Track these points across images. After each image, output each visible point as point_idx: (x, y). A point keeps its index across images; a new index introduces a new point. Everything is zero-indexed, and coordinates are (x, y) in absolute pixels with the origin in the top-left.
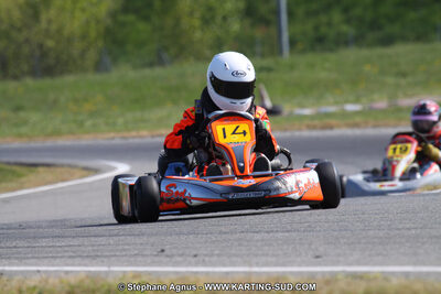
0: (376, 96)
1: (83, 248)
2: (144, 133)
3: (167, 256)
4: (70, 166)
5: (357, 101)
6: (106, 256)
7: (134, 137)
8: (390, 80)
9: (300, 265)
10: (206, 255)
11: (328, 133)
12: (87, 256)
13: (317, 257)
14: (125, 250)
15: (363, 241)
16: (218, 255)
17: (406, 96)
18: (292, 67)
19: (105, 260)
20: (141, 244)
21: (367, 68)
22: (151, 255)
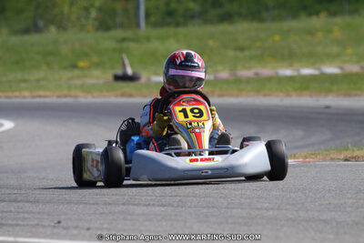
0: (220, 68)
2: (26, 93)
3: (64, 228)
6: (11, 225)
8: (231, 53)
10: (97, 229)
14: (25, 218)
15: (230, 221)
17: (244, 68)
18: (148, 39)
19: (11, 229)
20: (39, 213)
21: (211, 43)
22: (49, 226)
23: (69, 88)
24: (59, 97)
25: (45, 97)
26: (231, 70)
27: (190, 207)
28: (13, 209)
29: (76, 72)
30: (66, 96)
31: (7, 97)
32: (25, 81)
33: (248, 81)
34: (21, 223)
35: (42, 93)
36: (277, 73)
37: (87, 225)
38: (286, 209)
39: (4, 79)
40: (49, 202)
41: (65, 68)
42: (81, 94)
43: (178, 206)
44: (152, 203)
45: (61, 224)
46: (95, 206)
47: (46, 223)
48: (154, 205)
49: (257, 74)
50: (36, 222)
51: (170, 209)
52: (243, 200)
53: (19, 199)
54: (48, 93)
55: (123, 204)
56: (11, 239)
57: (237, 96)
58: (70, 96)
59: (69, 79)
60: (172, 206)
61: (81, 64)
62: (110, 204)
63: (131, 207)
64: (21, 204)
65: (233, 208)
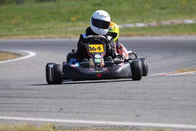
0: (151, 20)
1: (21, 105)
2: (42, 36)
3: (64, 113)
5: (142, 22)
6: (34, 111)
7: (37, 38)
8: (157, 11)
9: (129, 121)
10: (83, 113)
11: (130, 39)
12: (25, 111)
13: (137, 116)
14: (42, 107)
15: (158, 107)
16: (89, 113)
17: (165, 19)
19: (34, 114)
20: (50, 104)
21: (146, 5)
22: (56, 112)
23: (67, 32)
24: (61, 38)
25: (53, 38)
26: (158, 21)
27: (135, 100)
28: (35, 102)
29: (70, 24)
30: (64, 38)
31: (32, 38)
32: (42, 29)
33: (168, 27)
34: (40, 110)
35: (51, 36)
36: (183, 22)
37: (77, 111)
38: (189, 100)
39: (30, 28)
40: (56, 98)
41: (64, 21)
42: (73, 36)
43: (128, 99)
44: (113, 97)
45: (64, 110)
46: (82, 100)
47: (54, 110)
48: (114, 99)
49: (172, 23)
50: (48, 109)
51: (124, 101)
52: (165, 95)
53: (39, 96)
54: (54, 36)
55: (98, 98)
56: (34, 119)
57: (161, 36)
58: (67, 37)
59: (66, 27)
60: (125, 99)
61: (73, 19)
62: (90, 99)
63: (102, 100)
64: (40, 99)
65: (159, 100)
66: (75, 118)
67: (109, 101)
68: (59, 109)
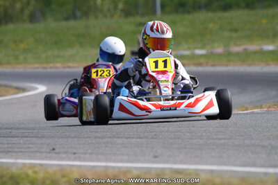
0: (216, 45)
2: (58, 65)
3: (56, 153)
4: (6, 86)
5: (203, 48)
6: (16, 152)
7: (51, 68)
8: (226, 34)
9: (143, 162)
10: (82, 153)
12: (3, 152)
13: (156, 157)
14: (28, 147)
15: (189, 147)
16: (90, 154)
17: (236, 45)
20: (41, 144)
21: (211, 25)
22: (45, 152)
25: (74, 67)
26: (225, 47)
31: (44, 68)
33: (237, 54)
34: (24, 150)
35: (71, 64)
36: (262, 49)
37: (75, 151)
40: (52, 137)
45: (57, 150)
47: (42, 150)
49: (245, 49)
50: (36, 149)
53: (30, 136)
54: (76, 65)
60: (147, 138)
63: (115, 139)
66: (70, 159)
67: (125, 140)
68: (51, 149)
